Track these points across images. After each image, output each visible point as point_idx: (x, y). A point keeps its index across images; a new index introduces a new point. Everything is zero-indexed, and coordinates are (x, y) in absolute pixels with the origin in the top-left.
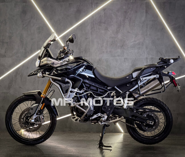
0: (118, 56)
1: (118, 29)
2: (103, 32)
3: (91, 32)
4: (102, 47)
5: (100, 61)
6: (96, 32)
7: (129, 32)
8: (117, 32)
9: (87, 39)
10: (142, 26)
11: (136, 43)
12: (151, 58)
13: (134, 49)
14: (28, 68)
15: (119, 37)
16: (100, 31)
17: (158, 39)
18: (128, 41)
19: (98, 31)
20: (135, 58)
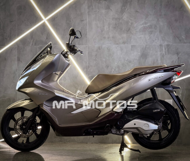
0: (123, 43)
1: (123, 7)
2: (103, 11)
3: (88, 12)
4: (102, 31)
5: (99, 49)
6: (95, 11)
7: (137, 12)
8: (122, 11)
9: (82, 21)
10: (155, 3)
11: (147, 25)
12: (167, 45)
13: (144, 33)
14: (5, 59)
15: (124, 19)
16: (100, 11)
17: (176, 20)
18: (136, 23)
19: (97, 10)
20: (146, 45)
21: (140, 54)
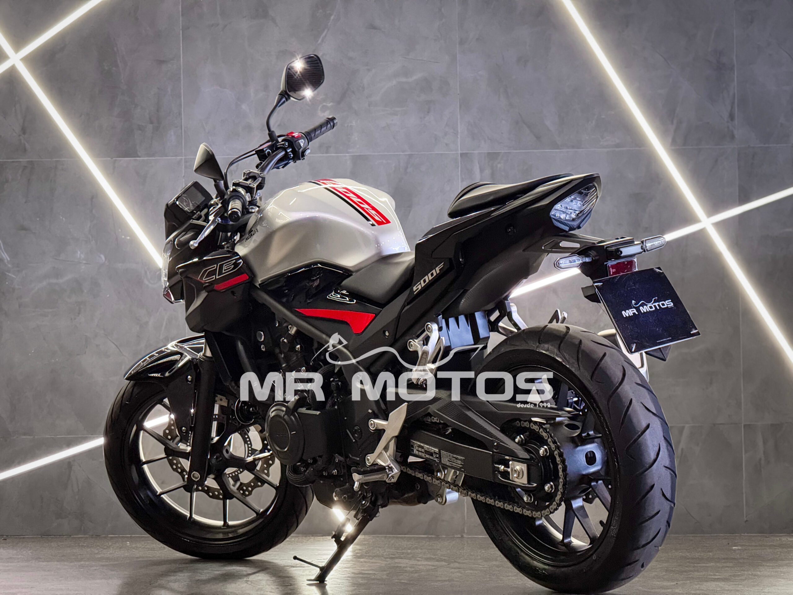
1: (321, 11)
2: (244, 25)
3: (185, 29)
6: (212, 26)
7: (373, 27)
8: (316, 26)
9: (161, 62)
11: (410, 80)
12: (489, 154)
13: (399, 109)
15: (324, 54)
16: (230, 23)
17: (522, 61)
18: (369, 70)
19: (220, 22)
20: (409, 155)
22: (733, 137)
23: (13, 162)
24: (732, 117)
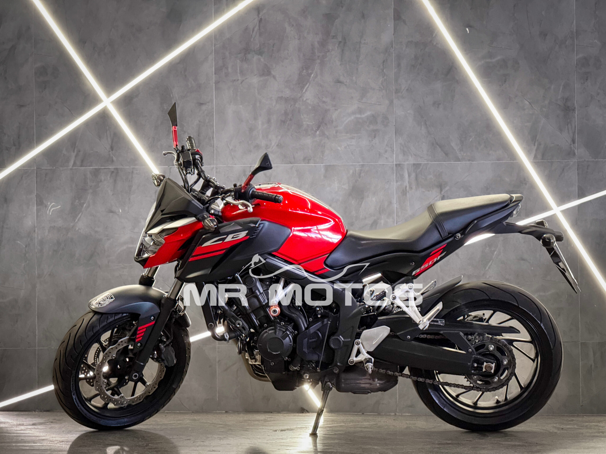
0: (304, 159)
1: (305, 71)
2: (255, 80)
3: (217, 83)
4: (251, 130)
5: (245, 175)
6: (235, 80)
7: (339, 82)
8: (302, 82)
9: (201, 104)
10: (384, 62)
11: (363, 116)
12: (414, 164)
13: (356, 135)
14: (6, 200)
15: (307, 99)
16: (246, 79)
17: (436, 104)
18: (336, 110)
19: (240, 78)
20: (362, 165)
21: (346, 187)
22: (574, 154)
23: (105, 168)
24: (574, 141)
